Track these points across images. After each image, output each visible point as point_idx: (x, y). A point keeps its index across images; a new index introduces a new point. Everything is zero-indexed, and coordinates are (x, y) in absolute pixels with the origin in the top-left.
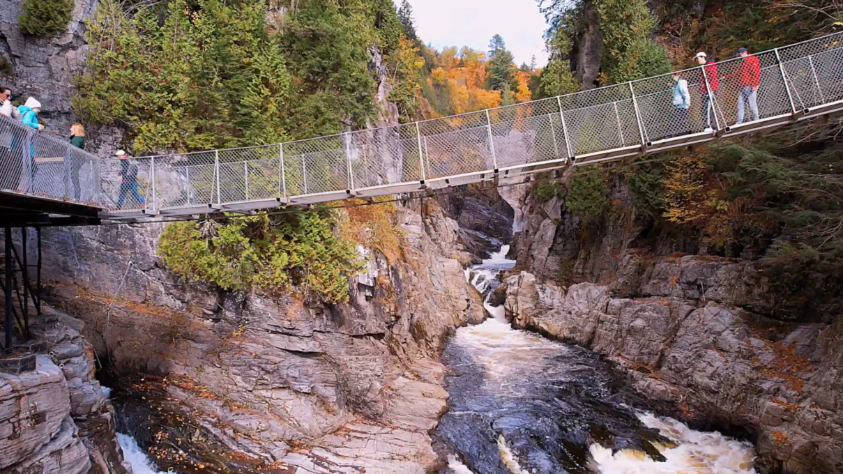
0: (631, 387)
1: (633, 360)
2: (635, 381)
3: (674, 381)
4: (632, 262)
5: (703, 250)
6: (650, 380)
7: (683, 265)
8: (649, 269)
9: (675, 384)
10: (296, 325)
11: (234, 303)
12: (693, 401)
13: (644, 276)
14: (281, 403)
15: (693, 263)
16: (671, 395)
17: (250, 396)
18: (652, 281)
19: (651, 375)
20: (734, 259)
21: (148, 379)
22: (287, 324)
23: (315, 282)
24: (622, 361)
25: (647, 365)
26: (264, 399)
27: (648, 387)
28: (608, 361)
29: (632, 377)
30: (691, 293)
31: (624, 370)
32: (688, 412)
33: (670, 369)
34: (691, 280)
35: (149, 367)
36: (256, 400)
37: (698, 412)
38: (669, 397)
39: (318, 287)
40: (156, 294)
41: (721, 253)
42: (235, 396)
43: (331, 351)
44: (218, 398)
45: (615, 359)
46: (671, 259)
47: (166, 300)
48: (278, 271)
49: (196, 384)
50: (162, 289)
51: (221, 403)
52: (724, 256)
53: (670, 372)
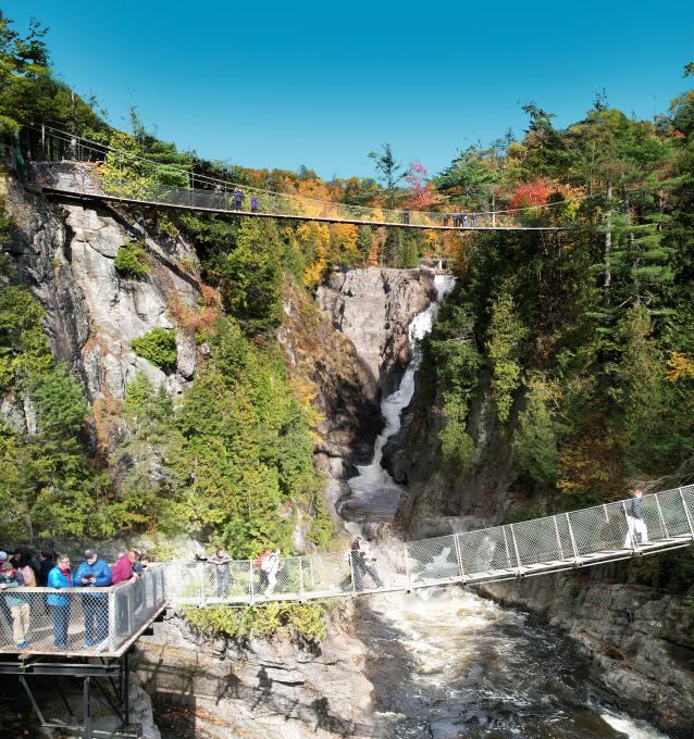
0: (598, 678)
1: (601, 640)
2: (604, 670)
3: (652, 676)
4: (568, 584)
5: (632, 579)
6: (622, 672)
7: (613, 594)
8: (583, 592)
9: (653, 679)
10: (285, 660)
11: (236, 644)
12: (676, 704)
13: (579, 597)
14: (276, 728)
15: (622, 593)
16: (648, 694)
17: (253, 723)
18: (586, 605)
19: (623, 662)
20: (660, 589)
21: (173, 710)
22: (278, 660)
23: (299, 624)
24: (587, 642)
25: (618, 647)
26: (263, 726)
27: (620, 681)
28: (569, 639)
29: (599, 664)
30: (619, 620)
31: (589, 654)
32: (670, 717)
33: (648, 659)
34: (621, 608)
35: (173, 701)
36: (257, 726)
37: (682, 719)
38: (646, 697)
39: (302, 629)
40: (176, 638)
41: (649, 583)
42: (241, 723)
43: (311, 679)
44: (228, 725)
45: (579, 636)
46: (603, 585)
47: (183, 643)
48: (272, 618)
49: (210, 714)
50: (180, 634)
51: (231, 730)
52: (651, 586)
53: (647, 663)
